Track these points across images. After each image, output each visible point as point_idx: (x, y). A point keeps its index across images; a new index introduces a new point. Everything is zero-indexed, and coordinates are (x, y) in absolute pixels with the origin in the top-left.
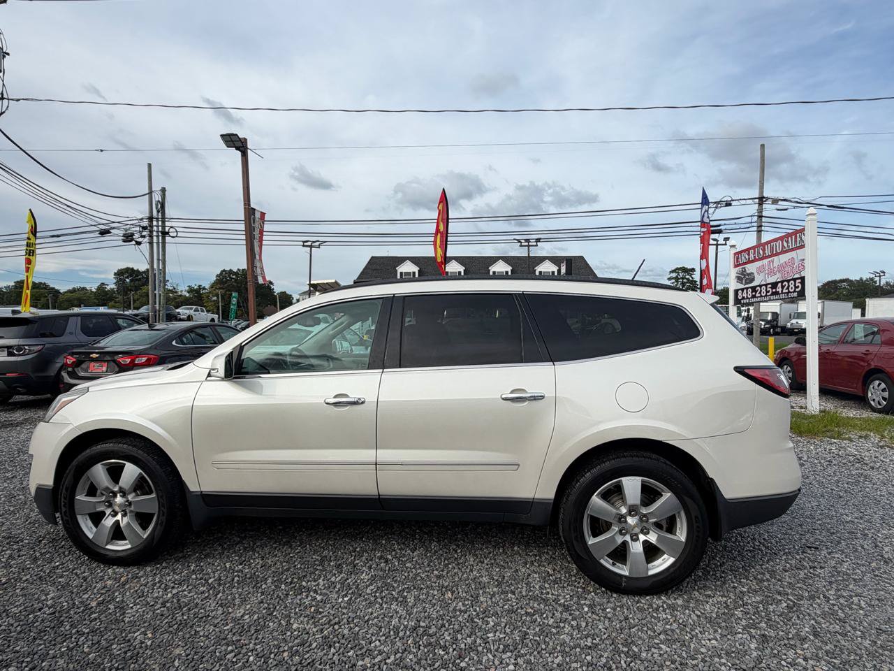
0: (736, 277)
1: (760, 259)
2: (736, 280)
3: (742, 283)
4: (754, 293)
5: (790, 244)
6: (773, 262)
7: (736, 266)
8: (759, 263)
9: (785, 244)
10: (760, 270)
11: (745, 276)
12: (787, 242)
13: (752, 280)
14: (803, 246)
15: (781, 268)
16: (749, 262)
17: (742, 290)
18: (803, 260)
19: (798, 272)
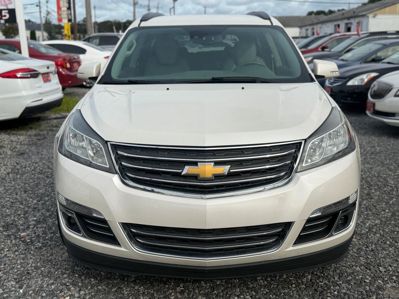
19: (4, 4)
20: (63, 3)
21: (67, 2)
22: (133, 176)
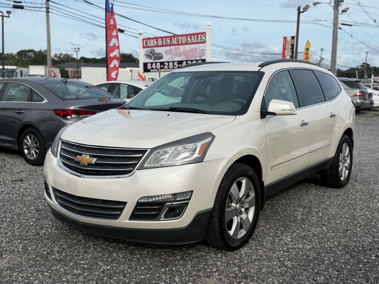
0: (145, 55)
1: (167, 46)
2: (145, 57)
3: (151, 59)
4: (162, 66)
5: (193, 40)
6: (179, 48)
7: (144, 47)
8: (168, 48)
9: (189, 39)
10: (167, 52)
11: (153, 55)
12: (191, 38)
13: (162, 58)
14: (205, 42)
15: (185, 53)
16: (158, 46)
17: (152, 63)
18: (204, 50)
19: (199, 56)
20: (288, 52)
21: (291, 52)
22: (69, 163)
